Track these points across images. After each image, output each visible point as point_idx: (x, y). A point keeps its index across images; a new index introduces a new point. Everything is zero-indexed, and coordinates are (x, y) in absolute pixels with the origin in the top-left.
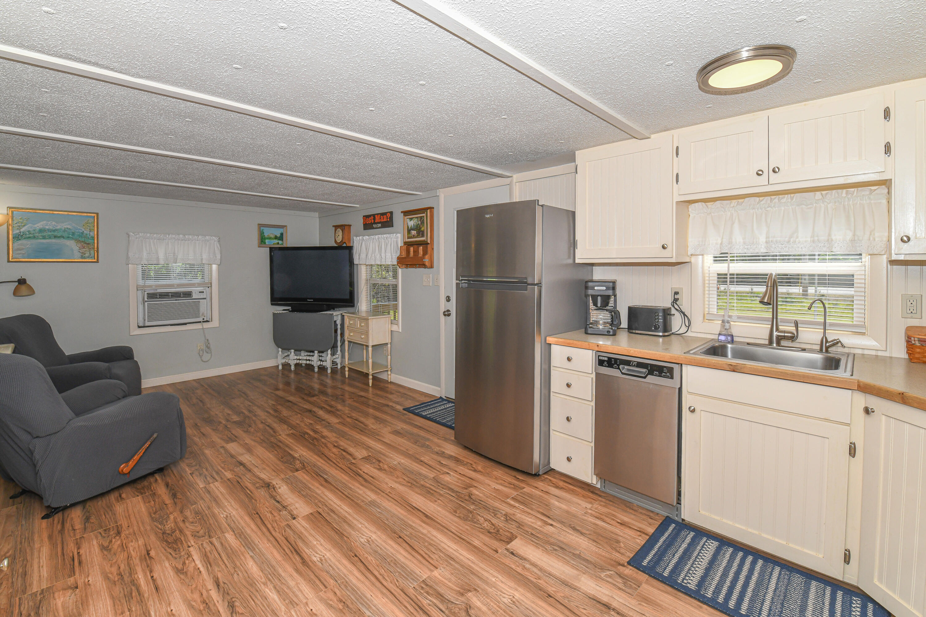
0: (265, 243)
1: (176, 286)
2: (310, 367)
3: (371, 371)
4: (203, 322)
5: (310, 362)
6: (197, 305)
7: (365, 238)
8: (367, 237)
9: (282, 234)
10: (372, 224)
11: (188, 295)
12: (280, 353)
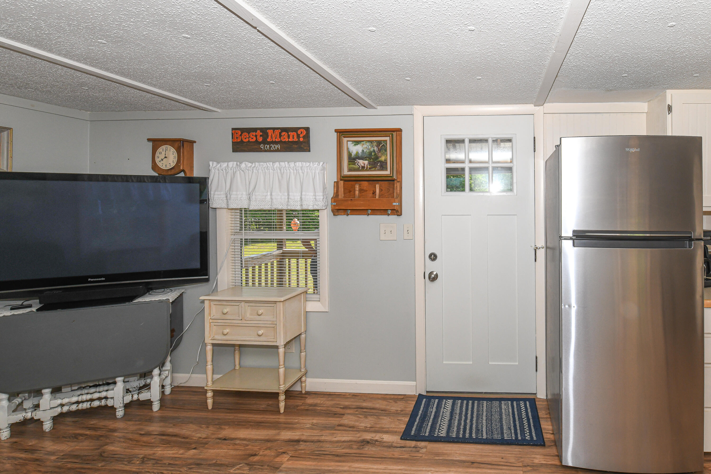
3: (282, 388)
10: (257, 142)
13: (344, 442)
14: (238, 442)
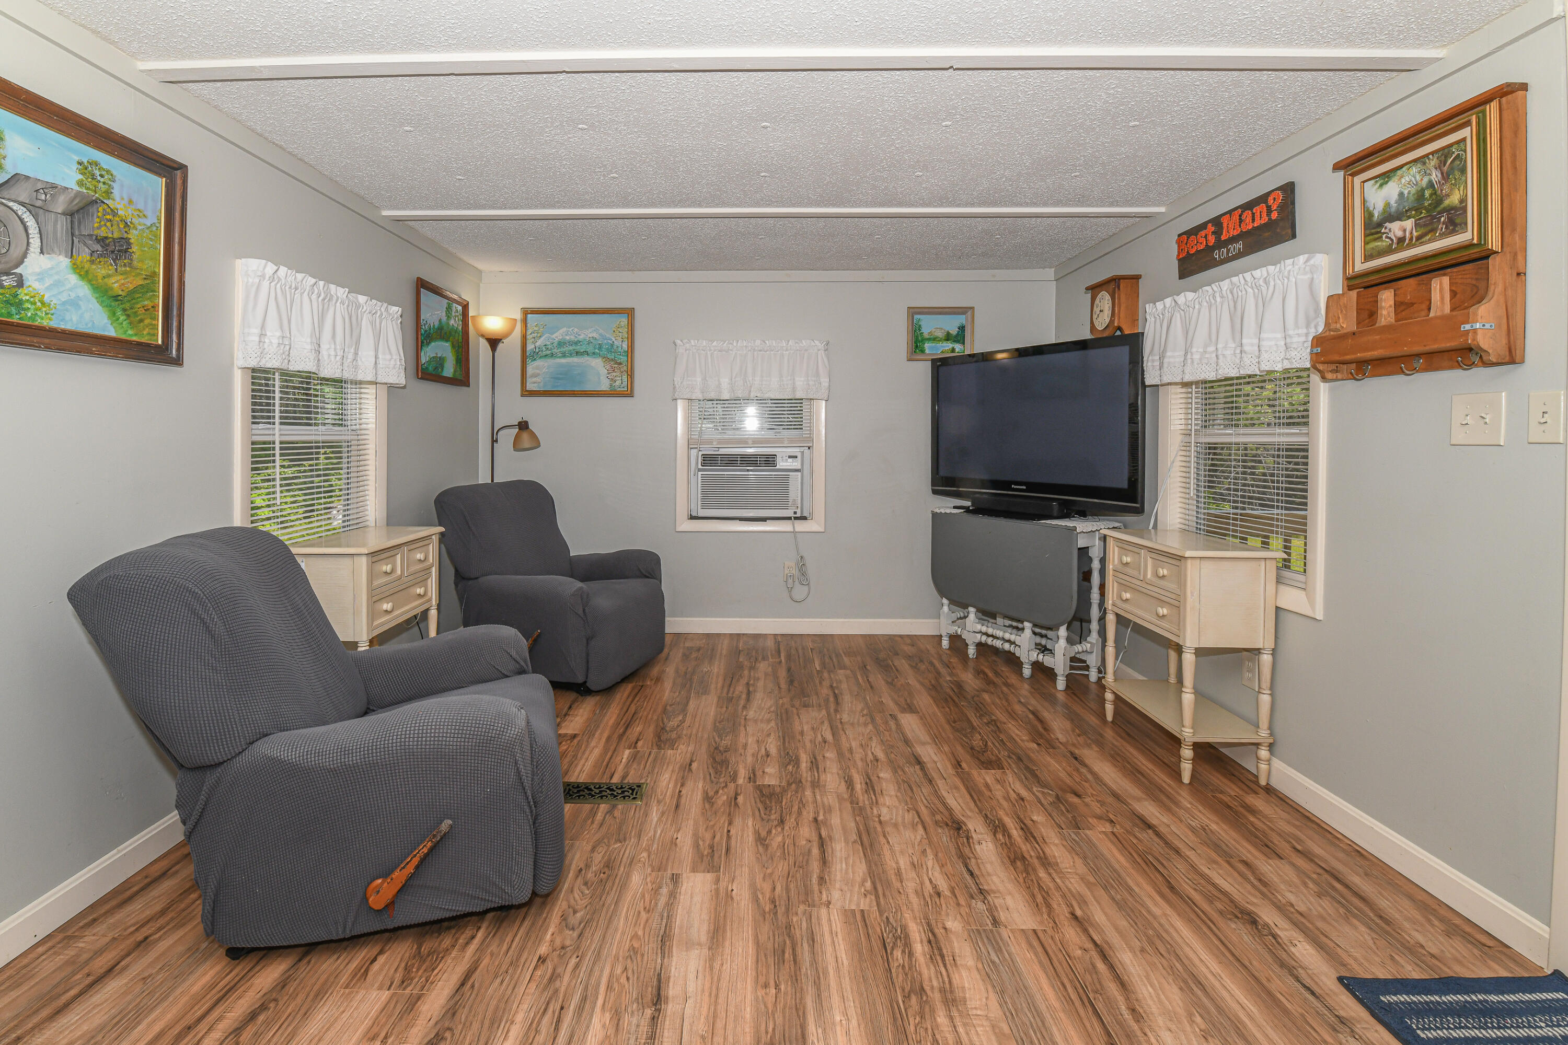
0: (923, 351)
1: (750, 442)
2: (1013, 661)
3: (1188, 734)
4: (796, 518)
5: (1012, 648)
6: (783, 482)
7: (1181, 299)
8: (1190, 295)
9: (962, 328)
10: (1210, 249)
11: (769, 460)
12: (946, 608)
13: (1215, 885)
14: (1084, 770)
